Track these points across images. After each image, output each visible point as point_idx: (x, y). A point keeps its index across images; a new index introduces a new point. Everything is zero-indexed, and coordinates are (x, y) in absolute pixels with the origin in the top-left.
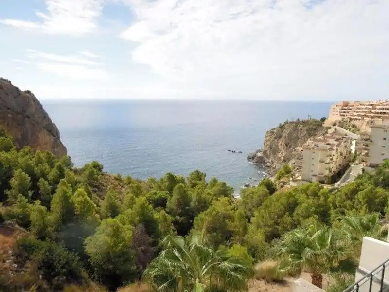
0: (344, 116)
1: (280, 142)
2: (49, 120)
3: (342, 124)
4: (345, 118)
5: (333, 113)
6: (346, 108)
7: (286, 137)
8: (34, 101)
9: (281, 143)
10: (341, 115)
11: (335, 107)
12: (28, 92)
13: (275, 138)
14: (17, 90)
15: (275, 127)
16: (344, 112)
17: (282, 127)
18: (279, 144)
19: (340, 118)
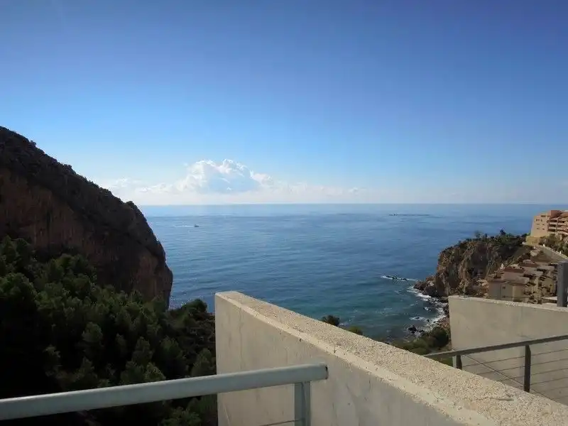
0: (554, 231)
1: (461, 267)
2: (154, 238)
3: (551, 242)
4: (556, 234)
5: (538, 226)
6: (557, 219)
7: (468, 259)
8: (137, 214)
9: (462, 269)
10: (550, 230)
11: (540, 218)
12: (130, 204)
13: (453, 261)
14: (118, 201)
15: (453, 246)
16: (554, 226)
17: (463, 246)
18: (459, 270)
19: (548, 234)
